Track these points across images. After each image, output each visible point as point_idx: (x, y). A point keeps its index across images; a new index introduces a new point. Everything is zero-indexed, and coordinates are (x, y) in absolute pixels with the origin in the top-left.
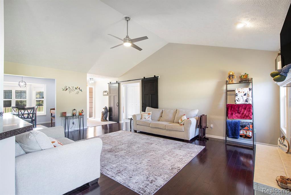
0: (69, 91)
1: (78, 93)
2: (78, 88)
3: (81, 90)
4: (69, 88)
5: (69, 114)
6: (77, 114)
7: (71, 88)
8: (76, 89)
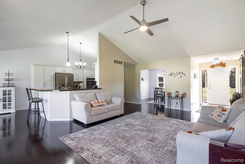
0: (174, 76)
1: (181, 77)
2: (182, 72)
3: (184, 74)
4: (174, 73)
5: (173, 95)
6: (180, 96)
7: (176, 73)
8: (179, 73)
